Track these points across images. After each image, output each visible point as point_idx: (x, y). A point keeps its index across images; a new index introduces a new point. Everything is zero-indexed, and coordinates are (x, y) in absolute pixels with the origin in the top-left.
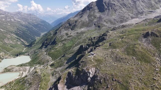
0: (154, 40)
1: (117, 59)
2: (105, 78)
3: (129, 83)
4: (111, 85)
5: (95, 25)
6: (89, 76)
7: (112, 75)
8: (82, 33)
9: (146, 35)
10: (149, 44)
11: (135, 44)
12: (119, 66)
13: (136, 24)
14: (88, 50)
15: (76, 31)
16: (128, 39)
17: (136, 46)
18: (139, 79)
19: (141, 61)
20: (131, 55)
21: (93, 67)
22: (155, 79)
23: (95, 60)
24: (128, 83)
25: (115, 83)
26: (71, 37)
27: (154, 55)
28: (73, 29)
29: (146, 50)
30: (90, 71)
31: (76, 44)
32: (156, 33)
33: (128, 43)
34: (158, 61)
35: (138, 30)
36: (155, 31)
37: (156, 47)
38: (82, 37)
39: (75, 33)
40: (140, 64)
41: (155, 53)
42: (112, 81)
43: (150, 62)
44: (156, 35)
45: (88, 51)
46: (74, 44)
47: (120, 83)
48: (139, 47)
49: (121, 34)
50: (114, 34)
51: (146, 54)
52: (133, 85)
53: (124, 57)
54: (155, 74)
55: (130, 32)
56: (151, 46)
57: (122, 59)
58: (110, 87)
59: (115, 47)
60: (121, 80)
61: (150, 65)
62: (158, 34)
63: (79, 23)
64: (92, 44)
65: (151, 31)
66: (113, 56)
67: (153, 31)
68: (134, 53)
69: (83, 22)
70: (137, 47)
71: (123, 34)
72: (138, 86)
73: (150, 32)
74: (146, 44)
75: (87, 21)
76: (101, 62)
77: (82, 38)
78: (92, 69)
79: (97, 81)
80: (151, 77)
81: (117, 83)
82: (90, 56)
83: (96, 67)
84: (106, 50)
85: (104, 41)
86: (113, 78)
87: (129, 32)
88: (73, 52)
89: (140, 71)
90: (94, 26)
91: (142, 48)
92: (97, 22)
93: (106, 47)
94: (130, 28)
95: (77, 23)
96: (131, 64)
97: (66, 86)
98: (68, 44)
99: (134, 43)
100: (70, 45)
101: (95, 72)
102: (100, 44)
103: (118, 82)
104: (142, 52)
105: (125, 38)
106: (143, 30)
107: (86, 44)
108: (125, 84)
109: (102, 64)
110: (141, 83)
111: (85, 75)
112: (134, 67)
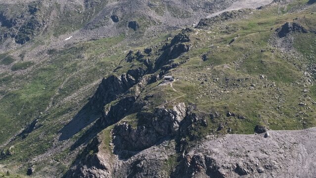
0: (298, 39)
1: (229, 83)
2: (211, 116)
3: (259, 116)
4: (226, 123)
5: (115, 19)
6: (175, 120)
7: (226, 108)
8: (75, 50)
9: (284, 31)
10: (290, 47)
11: (262, 51)
12: (235, 92)
13: (260, 10)
14: (141, 83)
15: (43, 44)
16: (246, 41)
17: (265, 54)
18: (276, 109)
19: (276, 80)
20: (257, 71)
21: (181, 102)
22: (302, 105)
23: (181, 89)
24: (256, 116)
25: (233, 119)
26: (29, 69)
27: (300, 68)
28: (28, 39)
29: (286, 61)
30: (175, 109)
31: (62, 87)
32: (301, 25)
33: (246, 50)
34: (308, 77)
35: (265, 23)
36: (301, 21)
37: (303, 52)
38: (78, 64)
39: (41, 53)
40: (275, 85)
41: (302, 64)
42: (226, 117)
43: (292, 81)
44: (302, 28)
45: (140, 86)
46: (54, 88)
47: (242, 118)
48: (271, 55)
49: (225, 36)
50: (205, 35)
51: (285, 66)
52: (266, 118)
53: (242, 76)
54: (301, 97)
55: (246, 29)
56: (294, 53)
57: (239, 80)
58: (225, 127)
59: (218, 62)
60: (242, 113)
61: (293, 85)
62: (306, 28)
63: (49, 13)
64: (145, 68)
65: (292, 21)
66: (218, 79)
67: (296, 21)
68: (262, 67)
69: (62, 9)
70: (266, 56)
71: (231, 35)
72: (274, 118)
73: (289, 24)
74: (283, 49)
75: (80, 7)
76: (196, 90)
77: (80, 67)
78: (179, 106)
79: (195, 125)
80: (297, 102)
81: (237, 120)
82: (165, 84)
83: (187, 101)
84: (198, 71)
85: (185, 54)
86: (228, 112)
87: (243, 28)
88: (70, 109)
89: (277, 97)
90: (113, 23)
91: (277, 57)
92: (122, 10)
93: (196, 65)
94: (243, 20)
95: (38, 13)
96: (258, 87)
97: (117, 156)
98: (28, 93)
99: (260, 48)
100: (39, 94)
101: (187, 110)
102: (176, 61)
103: (238, 118)
104: (277, 64)
105: (239, 41)
106: (277, 23)
107: (127, 71)
108: (251, 119)
109: (197, 95)
110: (279, 113)
111: (165, 119)
112: (264, 91)
